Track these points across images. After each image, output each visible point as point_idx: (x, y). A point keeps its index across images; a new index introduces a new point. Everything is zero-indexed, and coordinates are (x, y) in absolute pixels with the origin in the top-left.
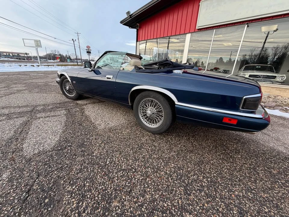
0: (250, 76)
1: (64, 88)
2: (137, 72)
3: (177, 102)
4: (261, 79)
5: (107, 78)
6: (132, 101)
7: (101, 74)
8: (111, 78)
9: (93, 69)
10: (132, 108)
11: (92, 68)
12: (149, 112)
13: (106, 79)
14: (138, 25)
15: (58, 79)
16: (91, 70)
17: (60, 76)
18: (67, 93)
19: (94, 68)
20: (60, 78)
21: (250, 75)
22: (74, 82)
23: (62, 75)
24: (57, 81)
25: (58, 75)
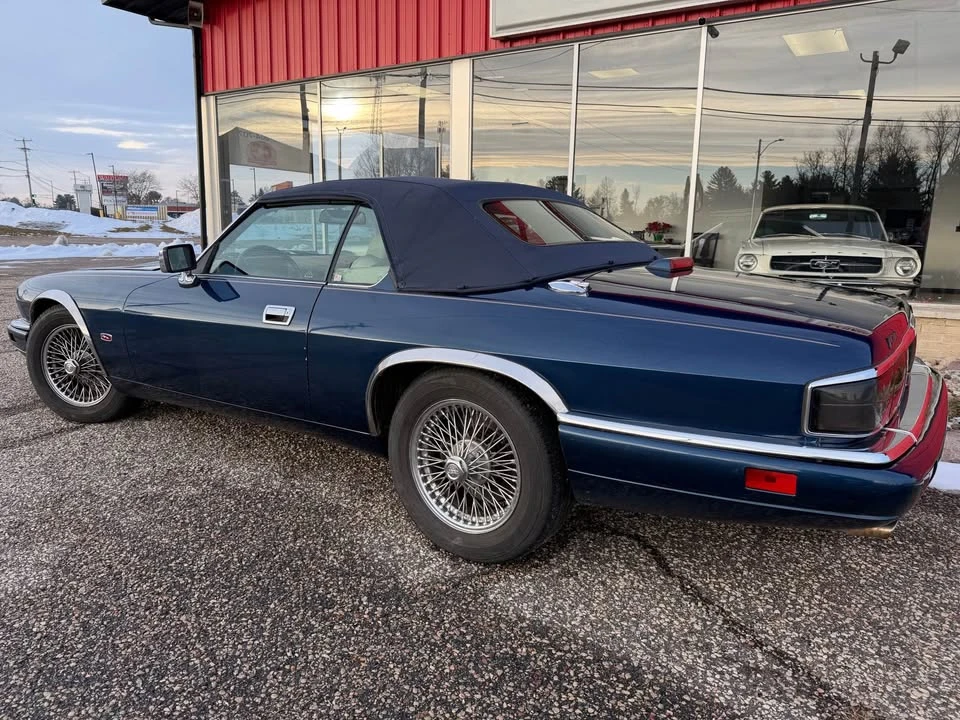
0: (777, 262)
1: (47, 369)
2: (400, 291)
3: (563, 414)
4: (824, 274)
5: (269, 317)
6: (384, 416)
7: (238, 296)
8: (283, 316)
9: (201, 276)
10: (379, 447)
11: (198, 273)
12: (455, 462)
13: (264, 320)
14: (197, 10)
15: (22, 324)
16: (190, 280)
17: (30, 311)
18: (63, 394)
19: (207, 270)
20: (34, 318)
21: (774, 258)
22: (106, 336)
23: (43, 305)
24: (12, 336)
25: (23, 305)
